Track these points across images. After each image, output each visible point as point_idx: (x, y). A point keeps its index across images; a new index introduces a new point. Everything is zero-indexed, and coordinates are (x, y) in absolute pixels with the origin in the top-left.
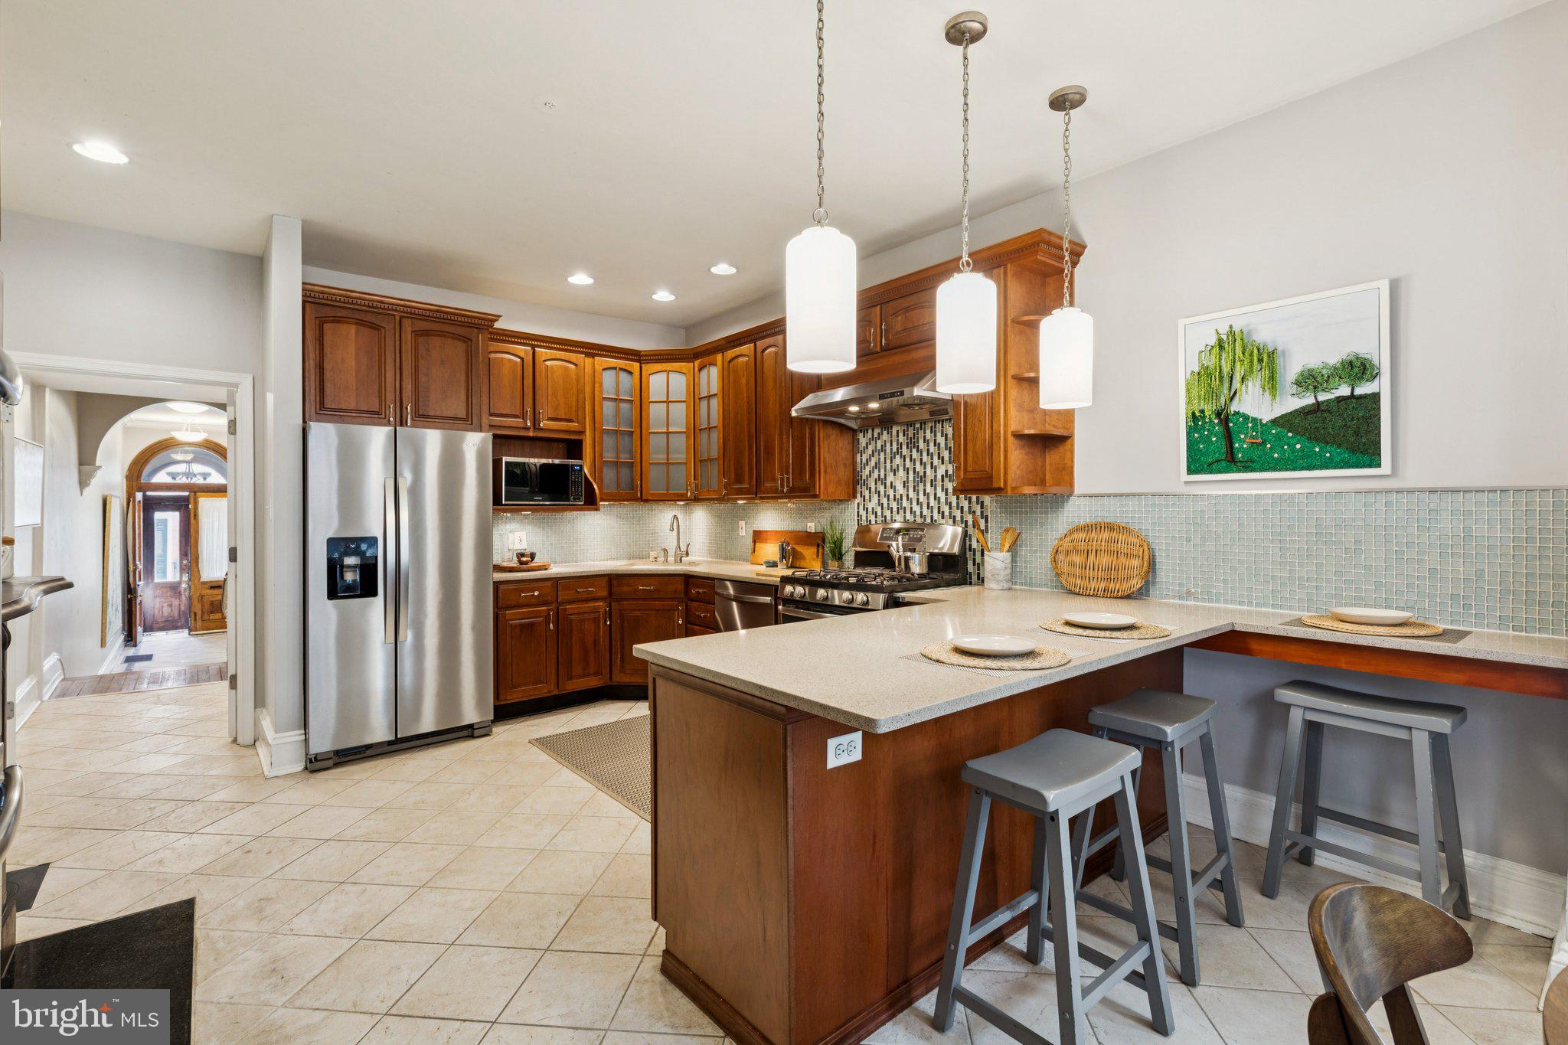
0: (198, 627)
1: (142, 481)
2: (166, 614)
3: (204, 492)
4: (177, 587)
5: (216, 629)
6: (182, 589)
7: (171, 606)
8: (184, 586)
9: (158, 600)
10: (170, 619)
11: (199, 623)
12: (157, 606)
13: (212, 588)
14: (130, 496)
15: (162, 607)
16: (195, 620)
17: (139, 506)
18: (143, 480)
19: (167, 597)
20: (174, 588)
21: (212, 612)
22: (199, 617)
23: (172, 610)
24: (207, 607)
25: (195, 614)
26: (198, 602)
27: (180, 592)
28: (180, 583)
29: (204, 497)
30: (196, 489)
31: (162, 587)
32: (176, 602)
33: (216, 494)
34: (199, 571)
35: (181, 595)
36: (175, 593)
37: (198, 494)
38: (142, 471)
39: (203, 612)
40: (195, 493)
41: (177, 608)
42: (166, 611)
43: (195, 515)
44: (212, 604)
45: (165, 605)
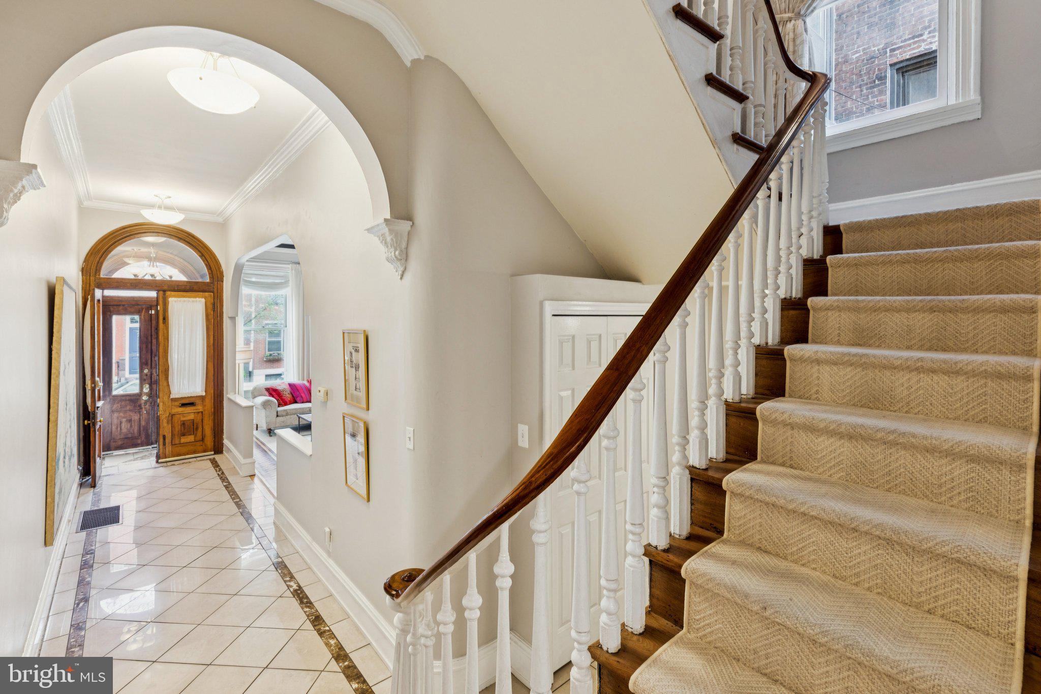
0: (167, 453)
1: (102, 276)
2: (124, 430)
3: (174, 291)
4: (138, 399)
5: (188, 454)
6: (143, 402)
7: (130, 421)
8: (145, 398)
9: (116, 415)
10: (130, 436)
11: (169, 448)
12: (115, 421)
13: (183, 405)
14: (87, 294)
15: (121, 423)
16: (164, 444)
17: (99, 307)
18: (103, 274)
19: (125, 412)
20: (133, 400)
21: (184, 435)
22: (168, 440)
23: (131, 426)
24: (178, 428)
25: (164, 437)
26: (168, 423)
27: (140, 406)
28: (139, 395)
29: (175, 296)
30: (165, 288)
31: (121, 401)
32: (136, 417)
33: (188, 294)
34: (168, 385)
35: (141, 408)
36: (135, 406)
37: (168, 293)
38: (102, 264)
39: (173, 435)
40: (164, 291)
41: (136, 424)
42: (125, 427)
43: (164, 319)
44: (183, 424)
45: (124, 420)
